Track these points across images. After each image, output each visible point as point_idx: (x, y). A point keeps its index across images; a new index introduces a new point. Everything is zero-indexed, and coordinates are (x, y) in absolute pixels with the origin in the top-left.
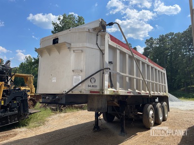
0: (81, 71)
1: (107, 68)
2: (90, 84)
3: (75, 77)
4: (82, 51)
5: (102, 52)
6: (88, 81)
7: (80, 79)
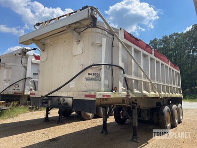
0: (9, 80)
1: (30, 78)
2: (14, 88)
3: (5, 84)
4: (10, 68)
5: (26, 68)
6: (13, 86)
7: (8, 85)
